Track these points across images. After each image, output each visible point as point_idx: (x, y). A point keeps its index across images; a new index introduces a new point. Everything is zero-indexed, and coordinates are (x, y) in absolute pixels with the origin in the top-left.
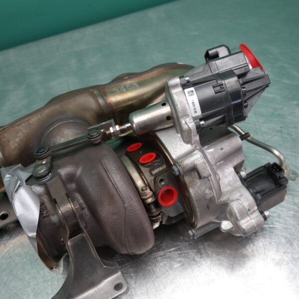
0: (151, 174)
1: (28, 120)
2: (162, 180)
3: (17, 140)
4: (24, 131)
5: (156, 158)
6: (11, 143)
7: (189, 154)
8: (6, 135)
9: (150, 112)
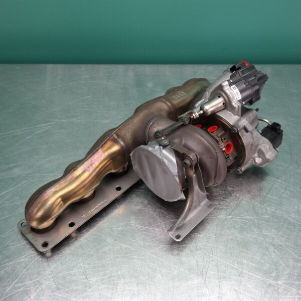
0: (219, 137)
1: (132, 121)
2: (225, 139)
3: (130, 134)
4: (132, 128)
5: (218, 129)
6: (127, 135)
7: (239, 120)
8: (122, 132)
9: (211, 103)
